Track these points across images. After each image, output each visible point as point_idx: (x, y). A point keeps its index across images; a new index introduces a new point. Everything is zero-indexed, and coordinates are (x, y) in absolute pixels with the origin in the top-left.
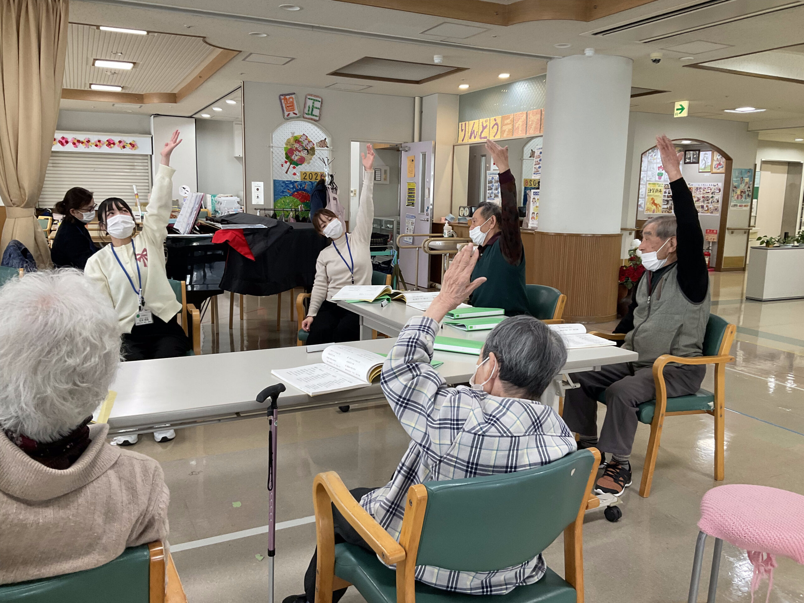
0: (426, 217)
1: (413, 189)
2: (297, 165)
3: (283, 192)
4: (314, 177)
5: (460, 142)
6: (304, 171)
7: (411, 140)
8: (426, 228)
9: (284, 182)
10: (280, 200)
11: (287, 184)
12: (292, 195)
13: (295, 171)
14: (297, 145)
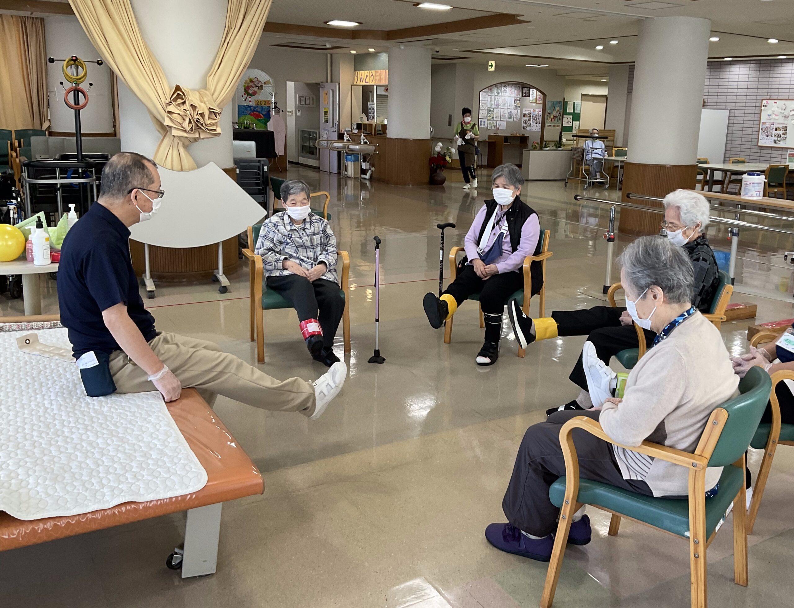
0: (334, 130)
1: (327, 112)
2: (252, 96)
3: (244, 112)
4: (263, 103)
5: (355, 83)
6: (257, 99)
7: (325, 80)
8: (335, 136)
9: (244, 106)
10: (242, 118)
11: (246, 107)
12: (250, 114)
13: (250, 99)
14: (251, 84)
